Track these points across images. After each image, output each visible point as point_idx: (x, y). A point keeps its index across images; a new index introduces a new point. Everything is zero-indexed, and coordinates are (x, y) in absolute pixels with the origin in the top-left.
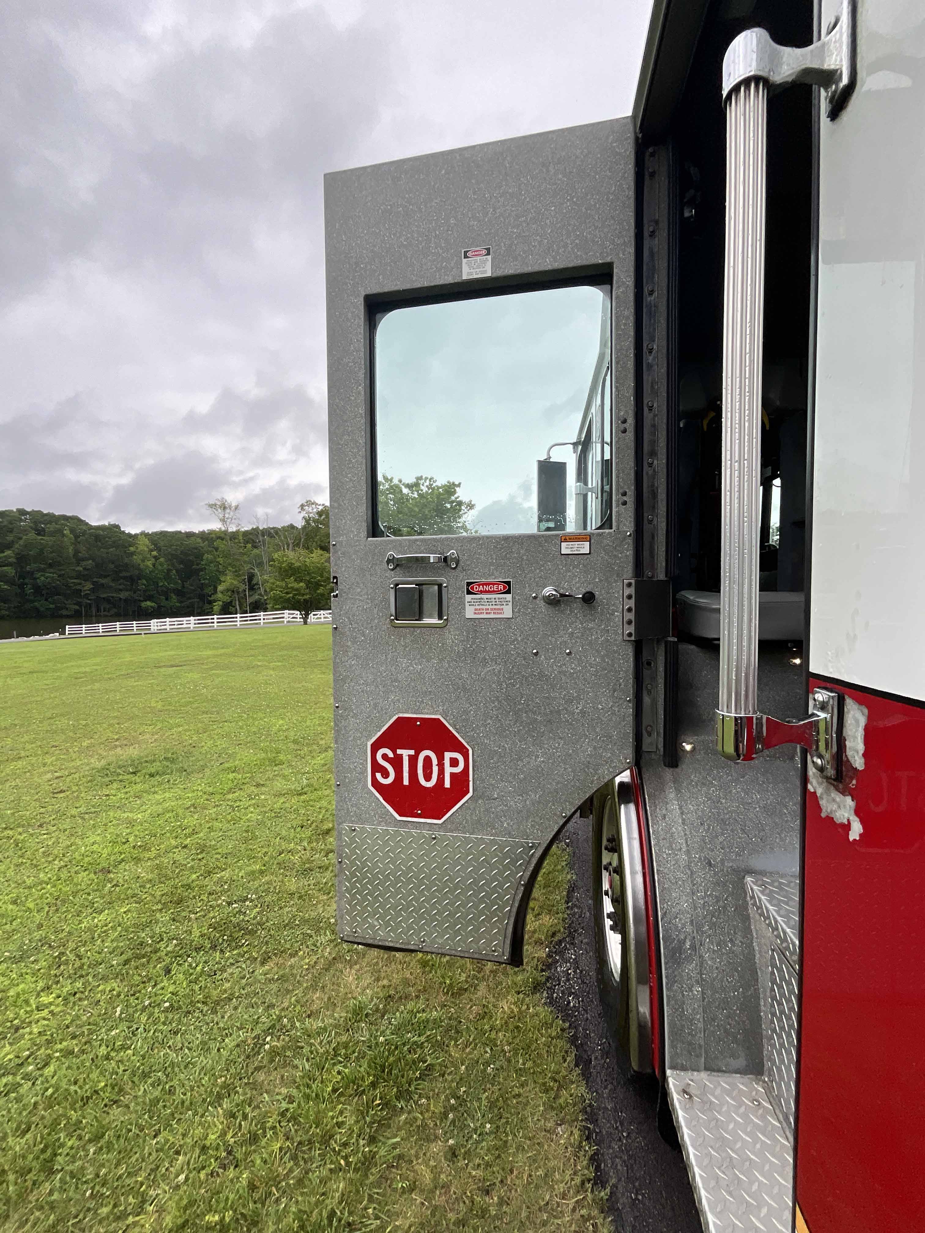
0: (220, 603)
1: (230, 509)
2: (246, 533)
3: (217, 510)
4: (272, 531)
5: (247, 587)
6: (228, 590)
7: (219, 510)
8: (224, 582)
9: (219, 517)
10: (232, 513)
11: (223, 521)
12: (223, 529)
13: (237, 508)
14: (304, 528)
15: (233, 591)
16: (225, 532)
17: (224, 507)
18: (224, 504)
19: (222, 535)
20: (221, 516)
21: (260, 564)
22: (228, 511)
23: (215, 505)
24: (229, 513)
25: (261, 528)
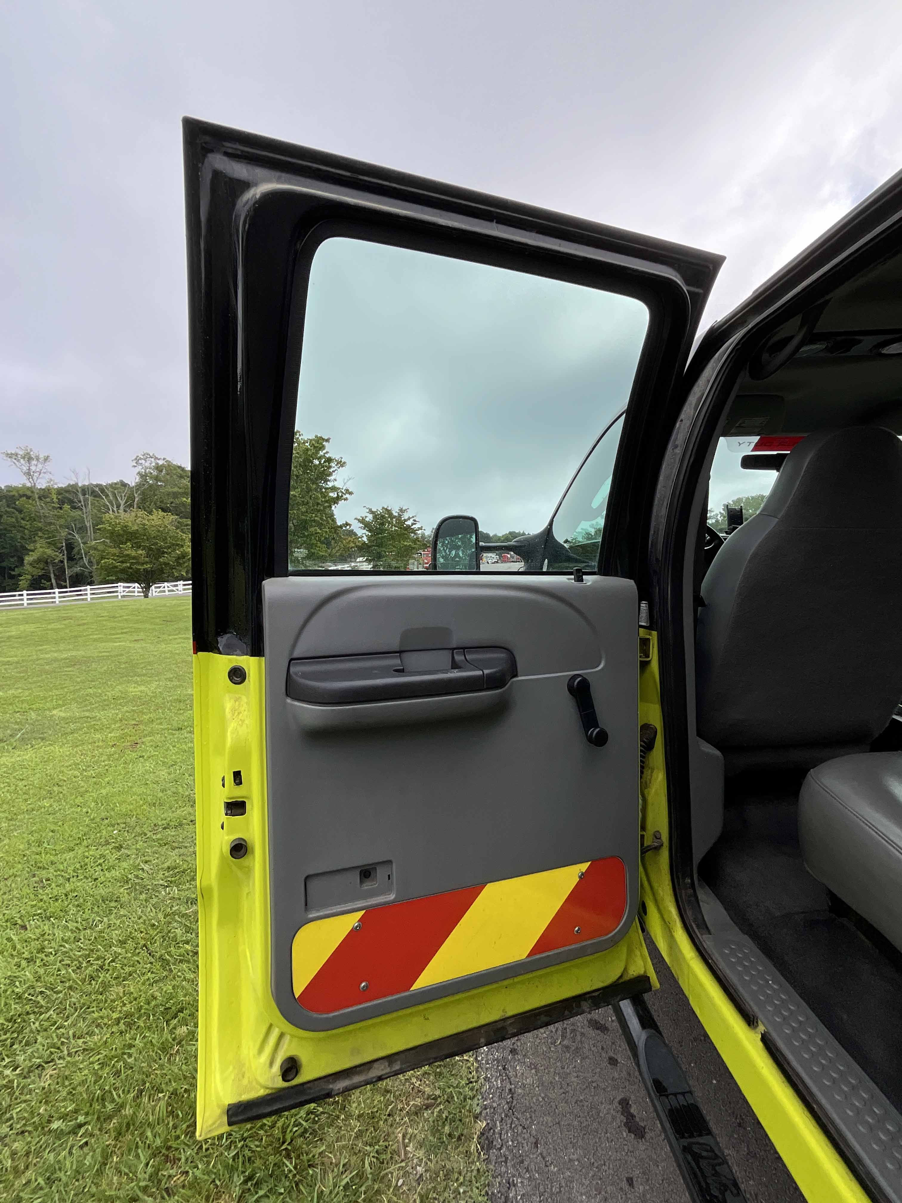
0: (29, 577)
1: (38, 460)
2: (60, 491)
3: (18, 461)
4: (97, 489)
5: (65, 557)
6: (39, 561)
7: (22, 460)
8: (32, 551)
9: (22, 470)
10: (40, 466)
11: (28, 474)
12: (29, 485)
13: (46, 459)
14: (139, 486)
15: (45, 561)
16: (31, 489)
17: (29, 458)
18: (28, 453)
19: (29, 493)
20: (25, 469)
21: (82, 530)
22: (34, 462)
23: (17, 455)
24: (36, 465)
25: (80, 485)
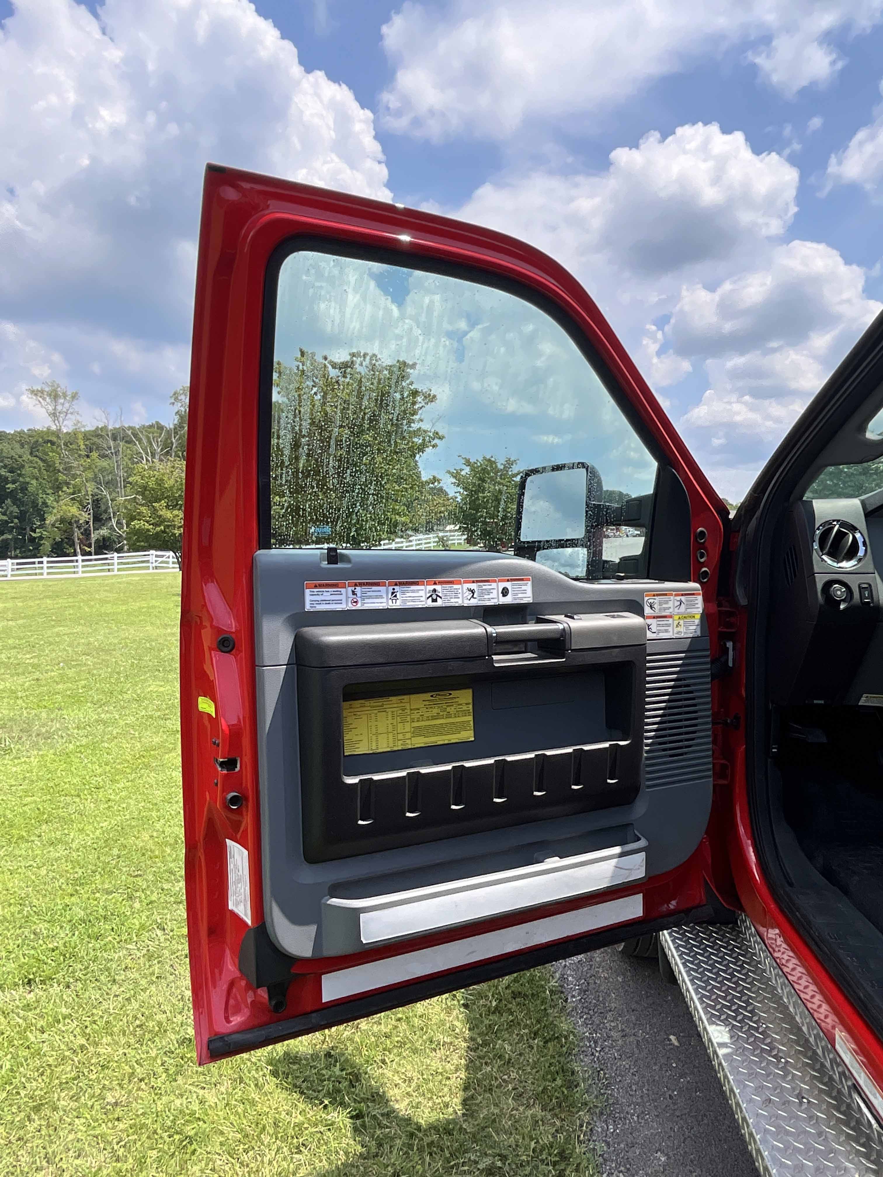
0: (50, 539)
1: (65, 398)
2: (87, 436)
3: (44, 399)
4: (130, 433)
5: (91, 517)
6: (62, 520)
7: (48, 399)
9: (47, 410)
10: (67, 405)
11: (54, 415)
12: (54, 428)
13: (74, 396)
14: (177, 429)
15: (68, 522)
16: (57, 434)
17: (55, 395)
18: (55, 391)
20: (51, 408)
21: (111, 483)
22: (62, 401)
23: (42, 392)
24: (63, 404)
